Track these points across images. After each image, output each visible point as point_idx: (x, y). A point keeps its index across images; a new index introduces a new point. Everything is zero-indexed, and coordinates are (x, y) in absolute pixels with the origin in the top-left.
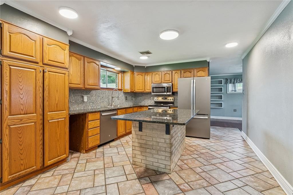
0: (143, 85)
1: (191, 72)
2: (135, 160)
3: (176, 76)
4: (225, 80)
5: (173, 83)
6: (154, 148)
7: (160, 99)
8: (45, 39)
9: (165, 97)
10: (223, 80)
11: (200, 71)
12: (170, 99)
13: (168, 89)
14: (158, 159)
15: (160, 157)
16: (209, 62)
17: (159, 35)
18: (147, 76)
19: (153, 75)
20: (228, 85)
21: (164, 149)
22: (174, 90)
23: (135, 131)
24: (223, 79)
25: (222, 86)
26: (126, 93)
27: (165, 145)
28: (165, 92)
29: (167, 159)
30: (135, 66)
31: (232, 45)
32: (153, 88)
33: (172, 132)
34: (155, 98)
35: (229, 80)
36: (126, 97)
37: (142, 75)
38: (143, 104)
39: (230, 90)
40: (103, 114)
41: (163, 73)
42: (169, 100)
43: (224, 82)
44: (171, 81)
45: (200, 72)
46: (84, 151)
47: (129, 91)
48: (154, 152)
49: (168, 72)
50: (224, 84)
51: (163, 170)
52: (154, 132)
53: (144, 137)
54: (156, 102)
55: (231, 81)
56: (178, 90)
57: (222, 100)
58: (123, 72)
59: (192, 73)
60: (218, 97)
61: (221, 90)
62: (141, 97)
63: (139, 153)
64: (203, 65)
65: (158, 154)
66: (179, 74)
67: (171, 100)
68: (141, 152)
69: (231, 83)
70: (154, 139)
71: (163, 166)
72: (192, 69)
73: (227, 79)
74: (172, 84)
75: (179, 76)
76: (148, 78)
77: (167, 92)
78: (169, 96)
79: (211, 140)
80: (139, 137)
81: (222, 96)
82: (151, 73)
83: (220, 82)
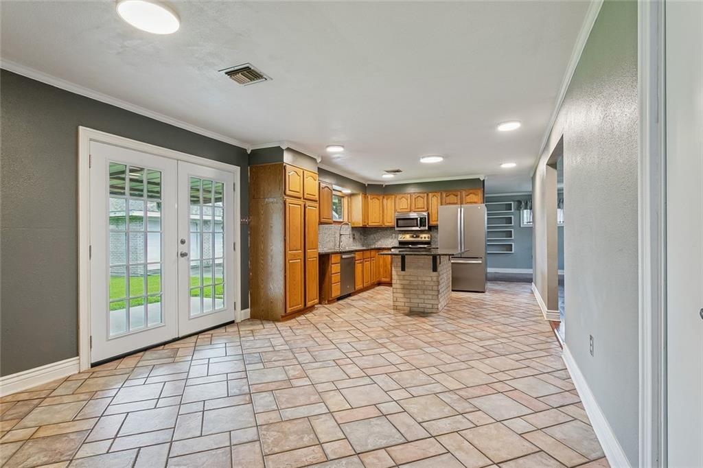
0: (381, 216)
1: (457, 196)
2: (397, 304)
3: (434, 200)
4: (516, 203)
5: (430, 211)
6: (420, 288)
7: (408, 237)
8: (305, 172)
9: (417, 234)
10: (512, 203)
11: (471, 193)
12: (425, 237)
13: (423, 222)
14: (424, 299)
15: (426, 297)
16: (484, 181)
17: (419, 159)
18: (387, 199)
19: (397, 199)
20: (521, 212)
21: (430, 288)
22: (432, 223)
23: (397, 271)
24: (513, 201)
25: (512, 214)
26: (353, 228)
27: (432, 284)
28: (417, 226)
29: (435, 297)
30: (368, 185)
31: (509, 165)
32: (398, 220)
33: (439, 269)
34: (400, 236)
35: (523, 204)
36: (354, 235)
37: (379, 200)
38: (378, 245)
39: (525, 221)
40: (344, 256)
41: (414, 196)
42: (423, 239)
43: (516, 207)
44: (426, 209)
45: (471, 195)
46: (326, 302)
47: (361, 226)
48: (420, 292)
49: (421, 195)
50: (515, 210)
51: (429, 311)
52: (419, 270)
53: (406, 278)
54: (401, 243)
55: (526, 204)
56: (438, 223)
57: (513, 238)
58: (351, 195)
59: (459, 196)
60: (504, 234)
61: (509, 220)
62: (375, 235)
63: (402, 295)
64: (475, 184)
65: (424, 294)
66: (439, 198)
67: (427, 239)
68: (404, 294)
69: (526, 208)
70: (419, 278)
71: (430, 306)
72: (458, 191)
73: (519, 202)
74: (428, 213)
75: (439, 201)
76: (389, 203)
77: (421, 226)
78: (422, 232)
79: (486, 293)
80: (401, 278)
81: (511, 231)
82: (394, 196)
83: (509, 207)
